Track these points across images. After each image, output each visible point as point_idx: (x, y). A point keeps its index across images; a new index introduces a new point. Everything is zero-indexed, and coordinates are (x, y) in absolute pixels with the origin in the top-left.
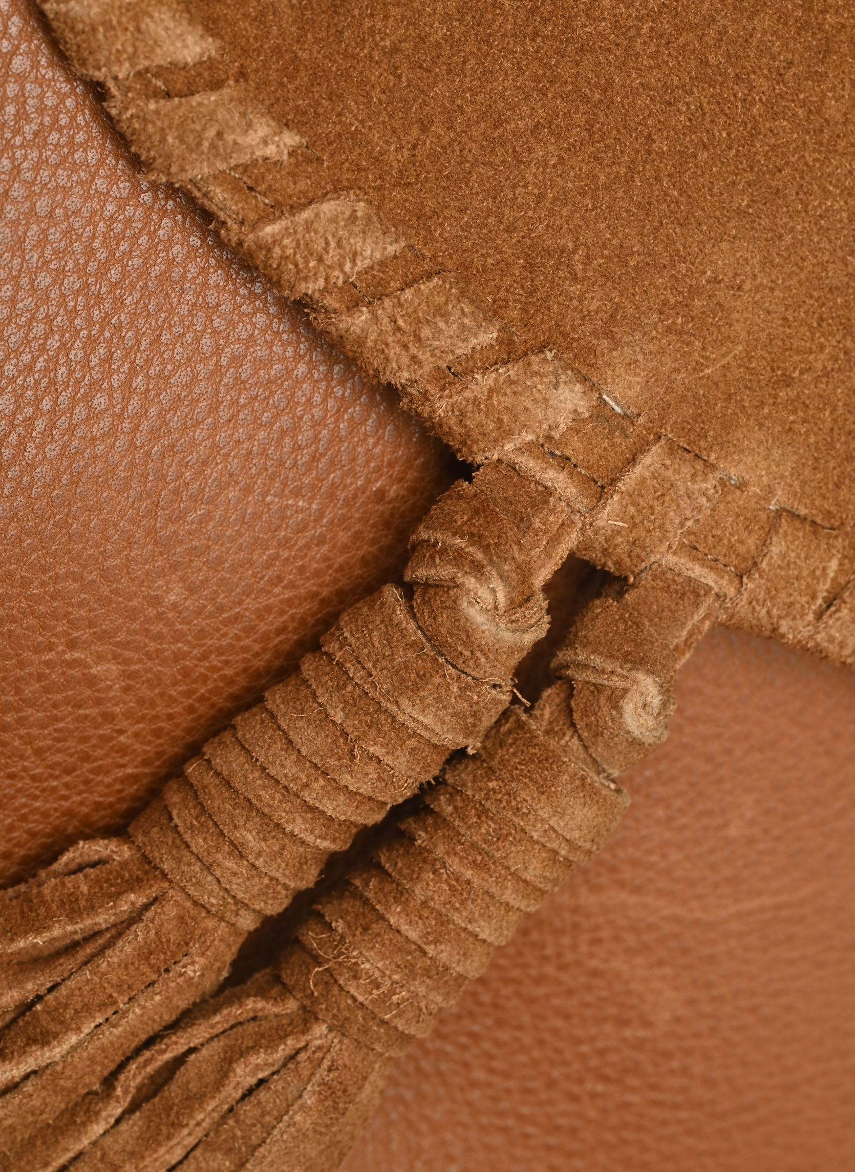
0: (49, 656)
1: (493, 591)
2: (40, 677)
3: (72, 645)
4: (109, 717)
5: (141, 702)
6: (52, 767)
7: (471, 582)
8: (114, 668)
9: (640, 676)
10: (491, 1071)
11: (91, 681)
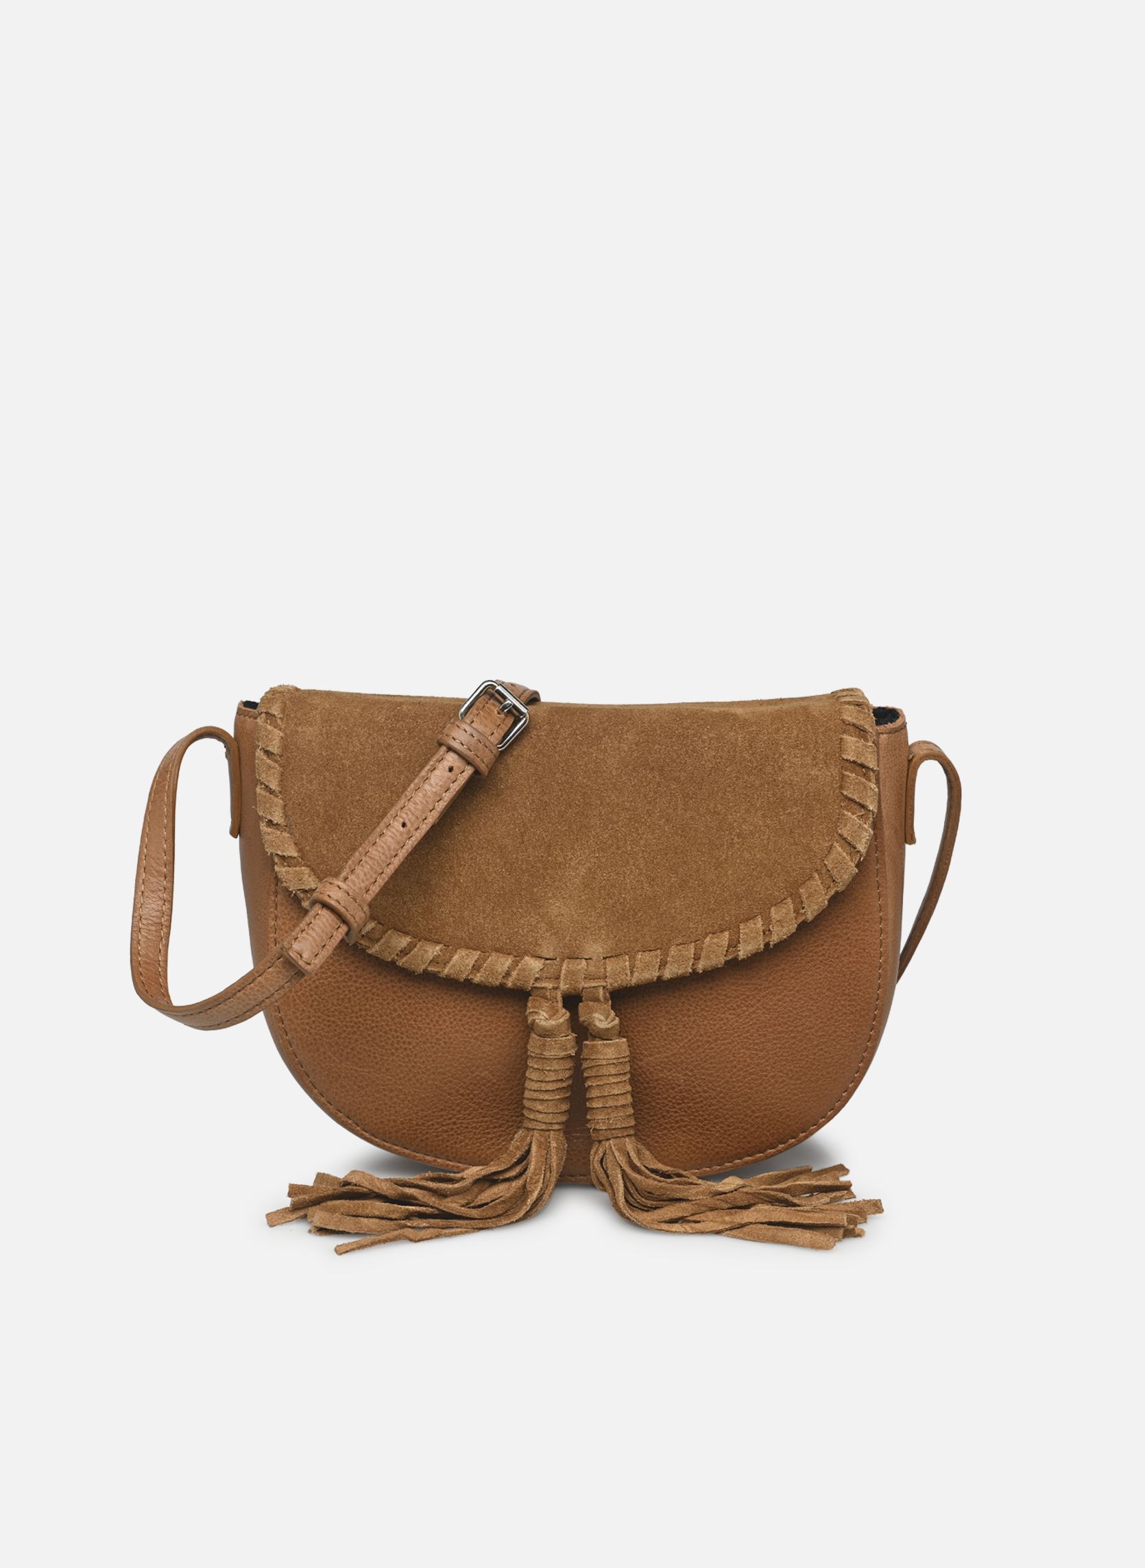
0: (469, 1078)
1: (543, 1015)
2: (471, 1083)
3: (472, 1073)
4: (494, 1084)
5: (498, 1076)
6: (490, 1101)
7: (536, 1017)
8: (486, 1072)
9: (594, 1015)
10: (651, 1116)
11: (483, 1078)
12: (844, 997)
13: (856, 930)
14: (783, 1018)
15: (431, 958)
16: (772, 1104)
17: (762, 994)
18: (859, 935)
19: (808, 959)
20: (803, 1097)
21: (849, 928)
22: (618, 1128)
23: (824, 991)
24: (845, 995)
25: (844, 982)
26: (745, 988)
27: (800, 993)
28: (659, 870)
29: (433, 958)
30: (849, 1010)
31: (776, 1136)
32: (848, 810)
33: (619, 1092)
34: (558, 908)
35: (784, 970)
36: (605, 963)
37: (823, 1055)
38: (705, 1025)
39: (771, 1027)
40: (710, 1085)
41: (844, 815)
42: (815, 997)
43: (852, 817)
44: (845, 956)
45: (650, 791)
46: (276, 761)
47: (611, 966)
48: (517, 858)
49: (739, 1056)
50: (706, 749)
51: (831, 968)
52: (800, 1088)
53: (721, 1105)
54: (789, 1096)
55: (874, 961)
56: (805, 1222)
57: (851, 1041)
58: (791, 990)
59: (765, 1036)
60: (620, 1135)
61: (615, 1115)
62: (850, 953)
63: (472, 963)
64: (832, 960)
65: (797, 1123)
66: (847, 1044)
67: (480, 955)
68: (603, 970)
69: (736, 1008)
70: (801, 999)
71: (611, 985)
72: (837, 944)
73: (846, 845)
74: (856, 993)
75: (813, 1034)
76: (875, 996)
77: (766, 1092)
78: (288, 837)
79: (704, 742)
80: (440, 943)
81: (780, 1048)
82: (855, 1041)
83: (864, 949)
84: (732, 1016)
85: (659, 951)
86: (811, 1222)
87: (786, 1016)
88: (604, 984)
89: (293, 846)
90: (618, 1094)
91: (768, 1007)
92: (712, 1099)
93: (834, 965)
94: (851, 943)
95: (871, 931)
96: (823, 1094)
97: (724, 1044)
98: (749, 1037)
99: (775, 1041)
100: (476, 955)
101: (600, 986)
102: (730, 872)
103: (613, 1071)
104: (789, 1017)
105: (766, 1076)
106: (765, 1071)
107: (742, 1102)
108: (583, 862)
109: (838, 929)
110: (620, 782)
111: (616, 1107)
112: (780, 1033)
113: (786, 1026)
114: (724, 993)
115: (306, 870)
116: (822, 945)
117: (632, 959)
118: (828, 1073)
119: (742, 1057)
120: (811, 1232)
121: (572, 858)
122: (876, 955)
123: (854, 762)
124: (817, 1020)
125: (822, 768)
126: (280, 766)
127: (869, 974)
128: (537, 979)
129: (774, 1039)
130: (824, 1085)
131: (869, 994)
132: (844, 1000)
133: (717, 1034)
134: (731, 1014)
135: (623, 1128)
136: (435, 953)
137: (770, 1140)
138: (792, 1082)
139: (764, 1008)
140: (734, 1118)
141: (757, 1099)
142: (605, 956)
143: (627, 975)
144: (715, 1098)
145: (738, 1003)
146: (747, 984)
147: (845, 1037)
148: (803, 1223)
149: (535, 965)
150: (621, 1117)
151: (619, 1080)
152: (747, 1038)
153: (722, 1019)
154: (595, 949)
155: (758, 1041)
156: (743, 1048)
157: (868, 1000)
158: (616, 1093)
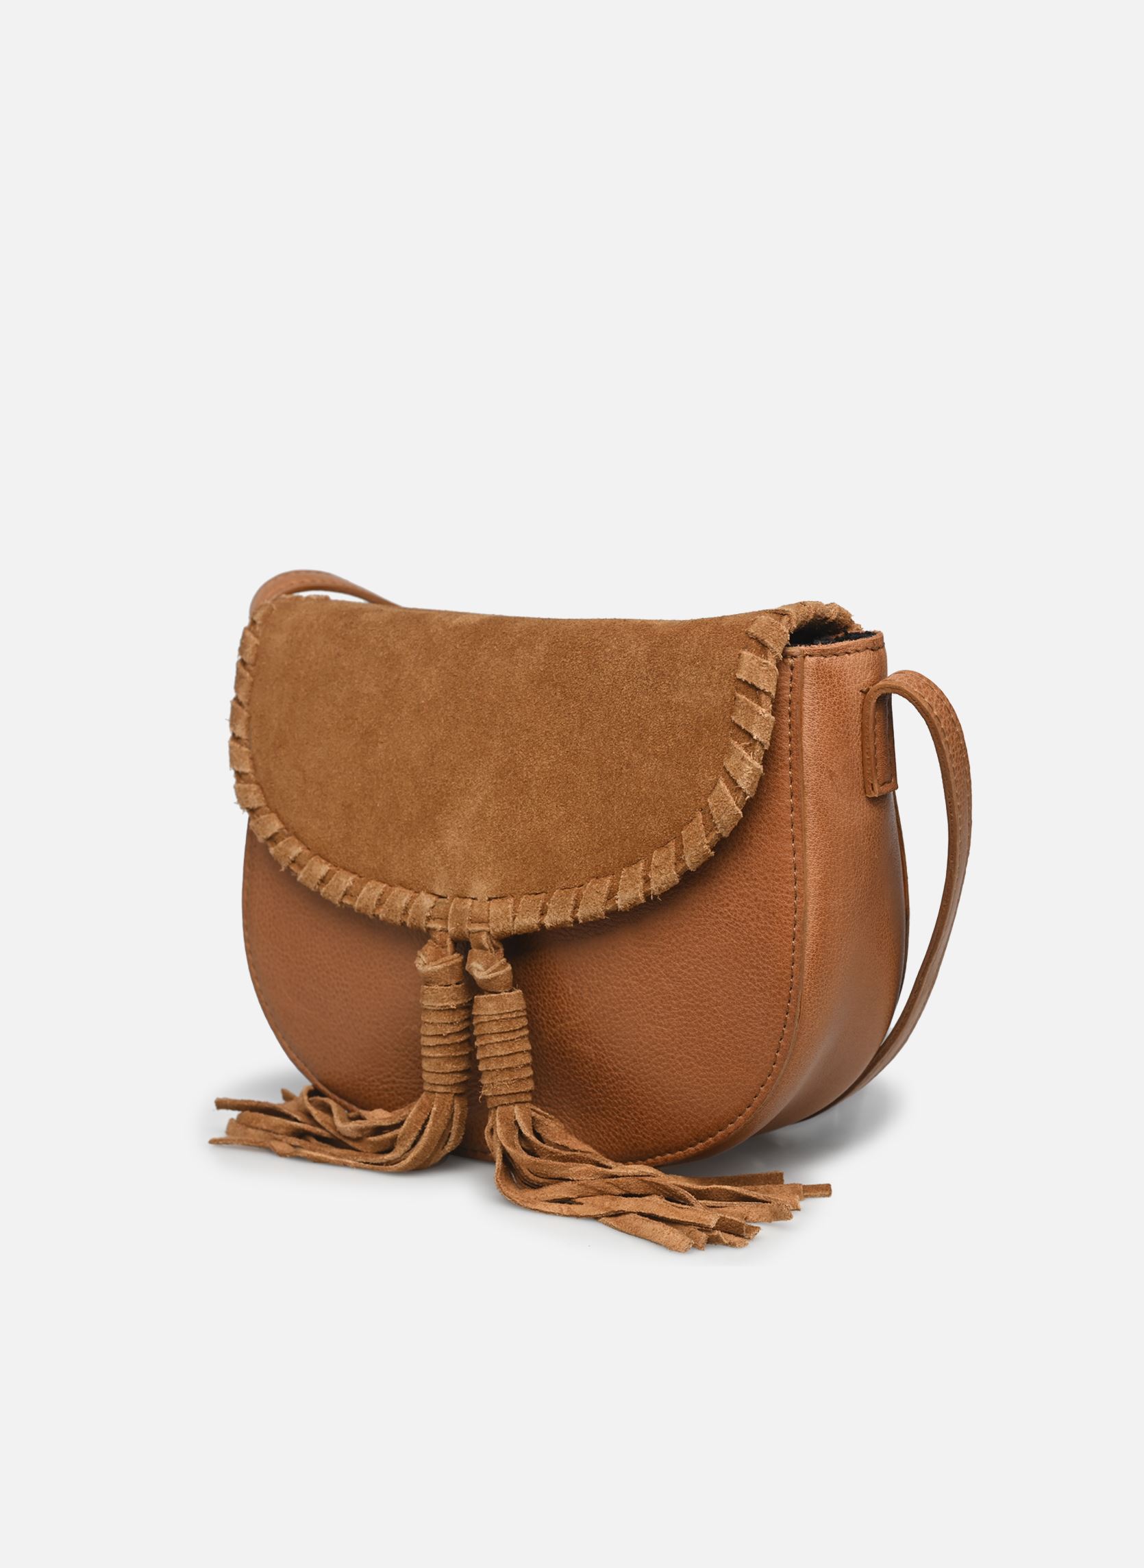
12: (753, 970)
13: (764, 890)
14: (687, 989)
15: (345, 890)
16: (682, 1092)
17: (665, 958)
18: (767, 896)
19: (713, 921)
20: (714, 1087)
21: (756, 887)
22: (503, 1095)
23: (731, 960)
24: (753, 967)
25: (751, 951)
26: (647, 950)
27: (706, 960)
28: (549, 801)
29: (347, 889)
30: (758, 986)
31: (690, 1132)
32: (735, 740)
33: (503, 1053)
34: (453, 839)
35: (687, 931)
36: (489, 905)
37: (733, 1038)
38: (609, 991)
39: (675, 999)
40: (619, 1062)
41: (731, 745)
42: (722, 967)
43: (739, 747)
44: (753, 919)
45: (551, 711)
46: (249, 671)
47: (495, 908)
48: (425, 782)
49: (644, 1030)
50: (607, 663)
51: (738, 934)
52: (710, 1076)
53: (631, 1087)
54: (699, 1084)
55: (785, 929)
56: (671, 1217)
57: (762, 1024)
58: (695, 957)
59: (669, 1009)
60: (506, 1103)
61: (499, 1079)
62: (758, 917)
63: (377, 897)
64: (738, 923)
65: (710, 1118)
66: (758, 1028)
67: (385, 888)
68: (486, 912)
69: (639, 973)
70: (706, 968)
71: (493, 931)
72: (744, 905)
73: (730, 781)
74: (765, 966)
75: (721, 1012)
76: (788, 972)
77: (674, 1076)
78: (247, 752)
79: (606, 655)
80: (355, 873)
81: (686, 1025)
82: (766, 1024)
83: (773, 914)
84: (635, 982)
85: (544, 894)
86: (677, 1218)
87: (691, 987)
88: (487, 929)
89: (248, 761)
90: (501, 1056)
91: (672, 975)
92: (622, 1079)
93: (741, 929)
94: (759, 905)
95: (782, 892)
96: (735, 1085)
97: (629, 1015)
98: (654, 1009)
99: (681, 1017)
100: (382, 887)
101: (484, 931)
102: (616, 807)
103: (495, 1030)
104: (695, 988)
105: (673, 1057)
106: (672, 1052)
107: (652, 1087)
108: (481, 789)
109: (746, 886)
110: (525, 699)
111: (500, 1069)
112: (685, 1006)
113: (692, 1000)
114: (626, 954)
115: (254, 787)
116: (728, 905)
117: (517, 902)
118: (740, 1061)
119: (647, 1032)
120: (672, 1228)
121: (472, 784)
122: (788, 922)
123: (746, 682)
124: (725, 996)
125: (715, 688)
126: (252, 675)
127: (778, 944)
128: (428, 919)
129: (679, 1013)
130: (735, 1075)
131: (779, 968)
132: (753, 974)
133: (622, 1003)
134: (633, 980)
135: (510, 1094)
136: (348, 884)
137: (685, 1136)
138: (701, 1068)
139: (668, 975)
140: (645, 1105)
141: (666, 1085)
142: (490, 896)
143: (508, 919)
144: (626, 1079)
145: (641, 968)
146: (650, 946)
147: (755, 1019)
148: (668, 1219)
149: (427, 901)
150: (507, 1081)
151: (503, 1039)
152: (651, 1010)
153: (625, 985)
154: (480, 888)
155: (662, 1015)
156: (648, 1022)
157: (779, 976)
158: (499, 1053)
